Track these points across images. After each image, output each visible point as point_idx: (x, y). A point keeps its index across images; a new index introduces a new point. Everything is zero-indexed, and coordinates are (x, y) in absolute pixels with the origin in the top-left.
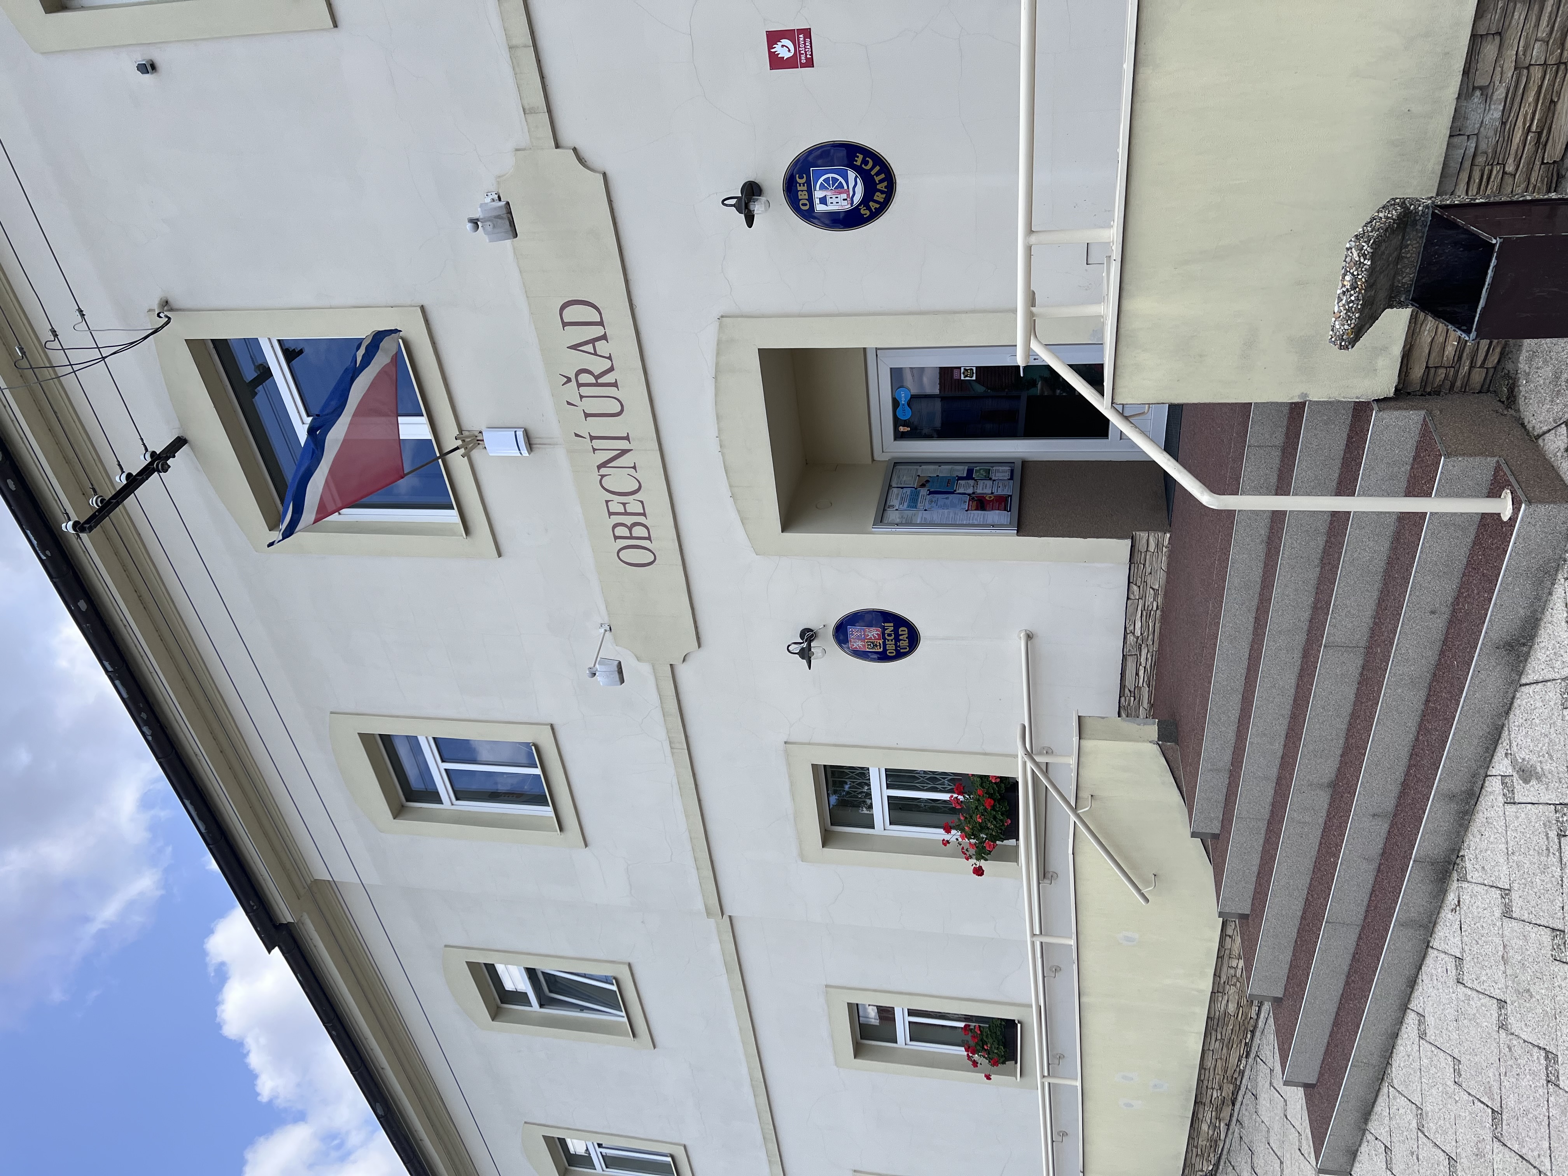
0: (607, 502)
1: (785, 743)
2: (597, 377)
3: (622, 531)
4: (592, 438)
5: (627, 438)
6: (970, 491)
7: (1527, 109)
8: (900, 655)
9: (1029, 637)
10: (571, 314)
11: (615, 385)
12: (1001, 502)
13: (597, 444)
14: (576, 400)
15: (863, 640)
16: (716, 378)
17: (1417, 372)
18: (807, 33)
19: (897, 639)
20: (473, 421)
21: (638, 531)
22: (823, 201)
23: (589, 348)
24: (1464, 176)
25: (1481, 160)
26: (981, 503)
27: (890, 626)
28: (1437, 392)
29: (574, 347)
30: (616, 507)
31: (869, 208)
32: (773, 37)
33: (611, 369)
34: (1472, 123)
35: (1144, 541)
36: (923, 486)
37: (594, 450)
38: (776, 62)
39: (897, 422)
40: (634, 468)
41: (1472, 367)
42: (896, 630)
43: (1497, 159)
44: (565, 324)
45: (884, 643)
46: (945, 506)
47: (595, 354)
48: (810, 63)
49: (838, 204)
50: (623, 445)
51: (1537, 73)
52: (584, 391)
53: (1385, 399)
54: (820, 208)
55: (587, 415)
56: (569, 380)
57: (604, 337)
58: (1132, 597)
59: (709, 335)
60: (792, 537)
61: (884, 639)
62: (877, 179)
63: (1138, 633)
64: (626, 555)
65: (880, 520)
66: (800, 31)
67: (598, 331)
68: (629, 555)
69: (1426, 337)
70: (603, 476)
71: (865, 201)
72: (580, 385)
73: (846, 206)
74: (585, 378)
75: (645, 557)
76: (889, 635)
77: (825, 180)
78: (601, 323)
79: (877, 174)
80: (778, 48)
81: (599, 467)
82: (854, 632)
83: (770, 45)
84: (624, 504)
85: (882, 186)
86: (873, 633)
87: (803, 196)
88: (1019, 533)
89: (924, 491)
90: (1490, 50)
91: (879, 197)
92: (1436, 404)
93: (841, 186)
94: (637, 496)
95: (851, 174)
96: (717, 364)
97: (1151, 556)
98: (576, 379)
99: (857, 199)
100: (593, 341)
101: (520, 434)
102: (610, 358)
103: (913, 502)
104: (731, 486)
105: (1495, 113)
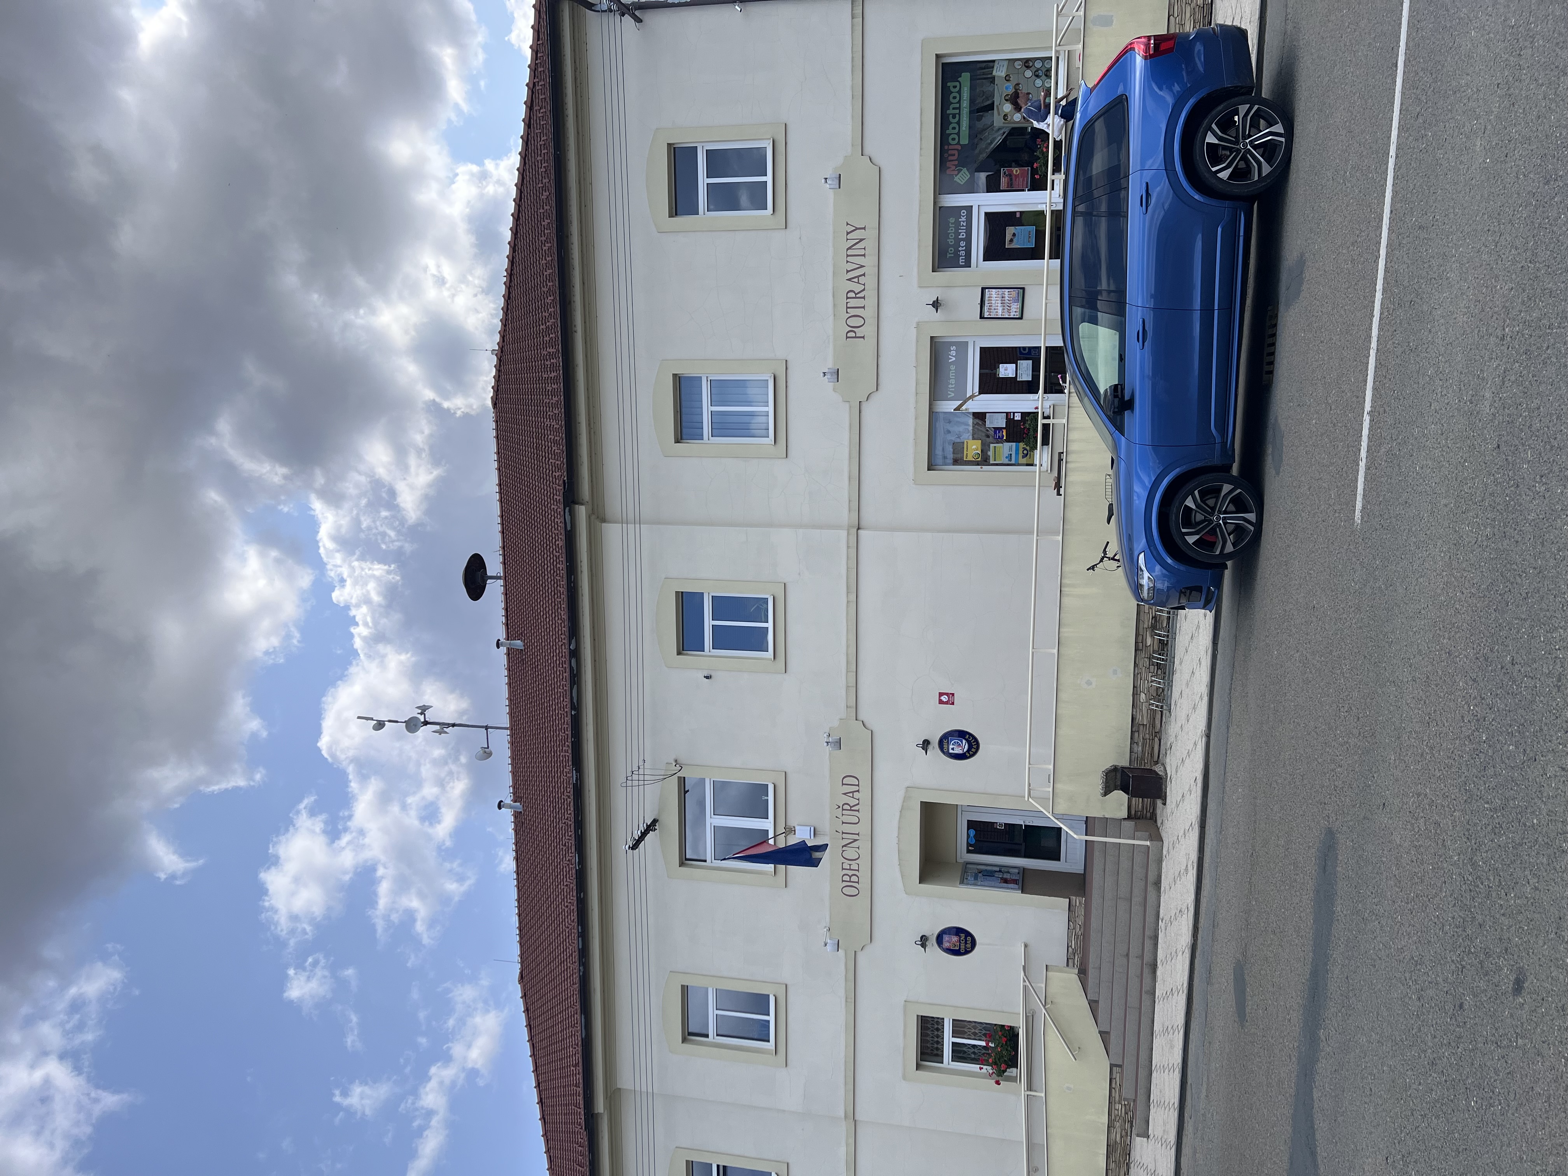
0: (843, 863)
1: (905, 1001)
2: (851, 807)
3: (846, 878)
4: (843, 833)
5: (858, 834)
6: (1001, 876)
7: (1147, 748)
8: (967, 952)
9: (1026, 946)
10: (846, 781)
11: (858, 811)
12: (1015, 882)
13: (845, 836)
14: (840, 816)
15: (950, 943)
16: (901, 812)
17: (1133, 812)
18: (953, 694)
19: (966, 943)
20: (792, 823)
21: (854, 879)
22: (953, 749)
23: (851, 795)
24: (1136, 762)
25: (1139, 759)
26: (1006, 881)
27: (963, 935)
28: (1139, 818)
29: (845, 794)
30: (846, 866)
31: (969, 753)
32: (941, 694)
33: (858, 804)
34: (1135, 749)
35: (1074, 901)
36: (980, 873)
37: (843, 838)
38: (941, 702)
39: (969, 845)
40: (858, 848)
41: (1147, 812)
42: (966, 938)
43: (1143, 759)
44: (843, 784)
45: (960, 945)
46: (989, 881)
47: (853, 797)
48: (953, 704)
49: (958, 751)
50: (856, 837)
51: (1148, 741)
52: (844, 812)
53: (1125, 819)
54: (951, 751)
55: (843, 823)
56: (839, 807)
57: (858, 791)
58: (1070, 928)
59: (901, 794)
60: (924, 886)
61: (960, 942)
62: (973, 744)
63: (1073, 947)
64: (846, 890)
65: (962, 882)
66: (951, 694)
67: (856, 788)
68: (847, 891)
69: (1134, 802)
70: (843, 851)
71: (968, 751)
72: (843, 810)
73: (961, 752)
74: (846, 807)
75: (853, 891)
76: (963, 940)
77: (955, 742)
78: (858, 785)
79: (973, 742)
80: (942, 698)
81: (843, 847)
82: (946, 938)
83: (940, 697)
84: (850, 865)
85: (975, 747)
86: (955, 939)
87: (945, 746)
88: (1022, 893)
89: (980, 875)
90: (1136, 734)
91: (973, 750)
92: (1138, 821)
93: (960, 744)
94: (856, 862)
95: (964, 741)
96: (902, 806)
97: (1078, 908)
98: (842, 807)
99: (965, 750)
100: (853, 792)
101: (812, 829)
102: (858, 800)
103: (976, 878)
104: (899, 860)
105: (1140, 748)
